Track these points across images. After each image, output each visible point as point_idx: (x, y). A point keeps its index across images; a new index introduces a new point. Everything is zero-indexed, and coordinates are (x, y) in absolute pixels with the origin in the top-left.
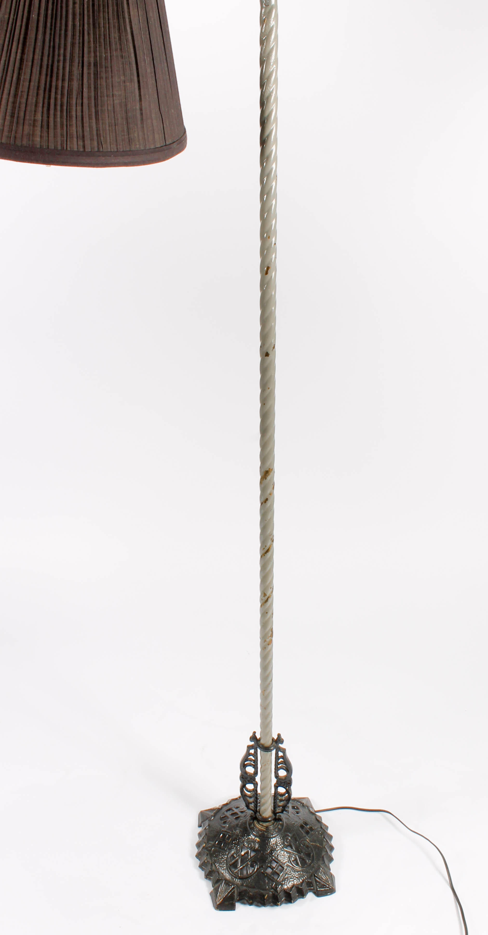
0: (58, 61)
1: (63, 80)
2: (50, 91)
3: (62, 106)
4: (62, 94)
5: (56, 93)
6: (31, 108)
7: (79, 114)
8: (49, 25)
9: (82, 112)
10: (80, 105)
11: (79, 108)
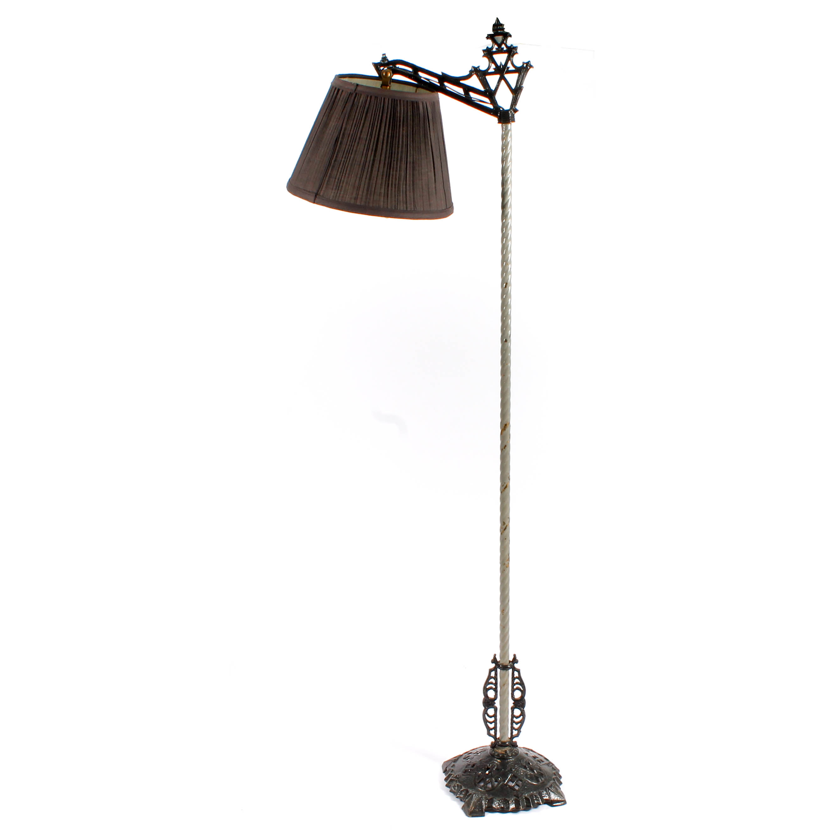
0: (394, 161)
1: (396, 171)
2: (389, 177)
3: (395, 185)
4: (396, 179)
5: (392, 178)
6: (378, 186)
7: (404, 189)
8: (389, 141)
9: (406, 188)
10: (405, 185)
11: (404, 186)
